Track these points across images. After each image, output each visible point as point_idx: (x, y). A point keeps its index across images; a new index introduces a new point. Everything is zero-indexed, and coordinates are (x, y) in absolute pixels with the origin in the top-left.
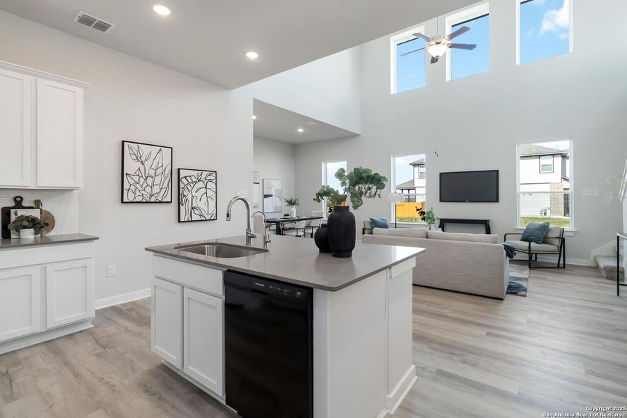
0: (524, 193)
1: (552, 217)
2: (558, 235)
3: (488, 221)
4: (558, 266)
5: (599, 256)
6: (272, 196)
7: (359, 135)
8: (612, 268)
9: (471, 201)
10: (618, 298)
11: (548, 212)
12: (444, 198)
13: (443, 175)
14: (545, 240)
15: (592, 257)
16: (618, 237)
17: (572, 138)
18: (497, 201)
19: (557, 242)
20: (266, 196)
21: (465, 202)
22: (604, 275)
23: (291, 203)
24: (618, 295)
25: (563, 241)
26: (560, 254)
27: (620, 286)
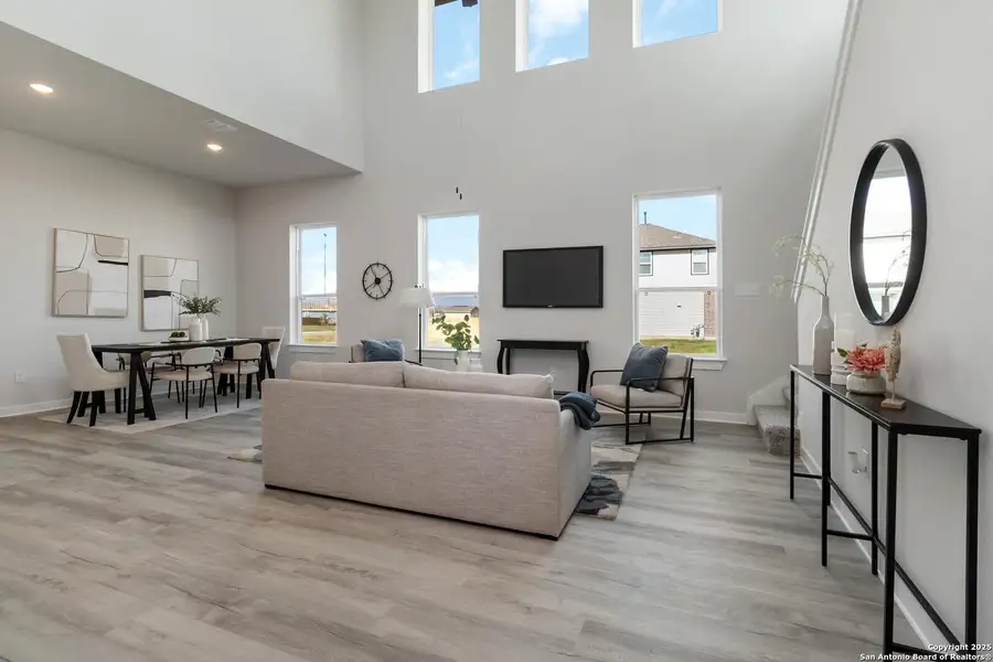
0: (647, 291)
1: (707, 338)
2: (680, 373)
3: (586, 343)
4: (681, 438)
5: (760, 406)
6: (168, 294)
7: (359, 173)
8: (781, 431)
9: (557, 307)
10: (791, 504)
11: (702, 331)
12: (511, 300)
13: (508, 254)
14: (660, 385)
15: (750, 407)
16: (793, 373)
17: (719, 189)
18: (600, 305)
19: (680, 388)
20: (149, 294)
21: (546, 307)
22: (769, 445)
23: (195, 307)
24: (792, 497)
25: (690, 384)
26: (685, 411)
27: (795, 478)
